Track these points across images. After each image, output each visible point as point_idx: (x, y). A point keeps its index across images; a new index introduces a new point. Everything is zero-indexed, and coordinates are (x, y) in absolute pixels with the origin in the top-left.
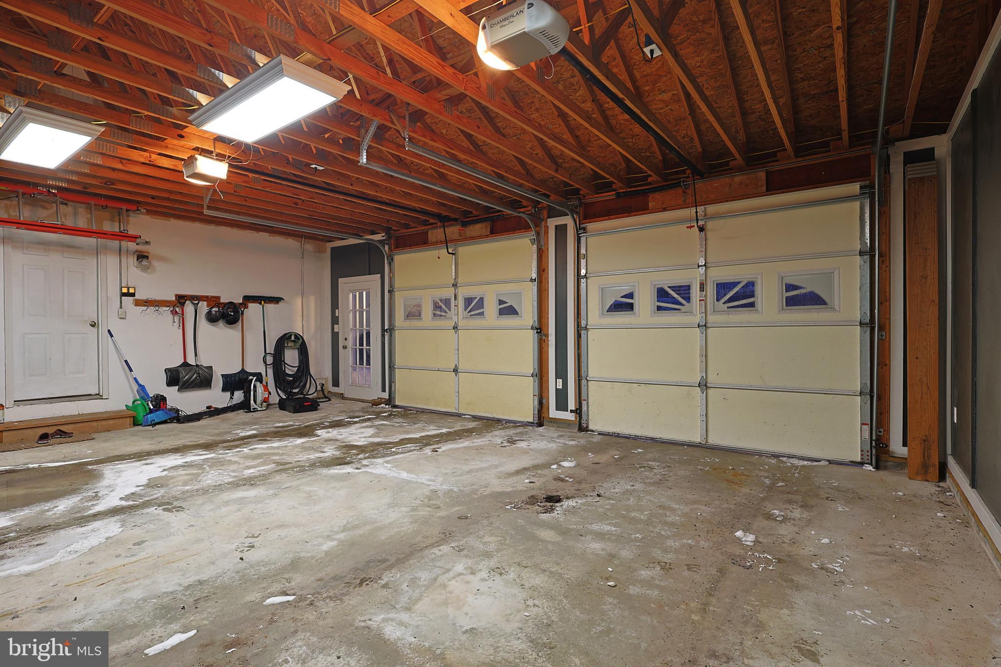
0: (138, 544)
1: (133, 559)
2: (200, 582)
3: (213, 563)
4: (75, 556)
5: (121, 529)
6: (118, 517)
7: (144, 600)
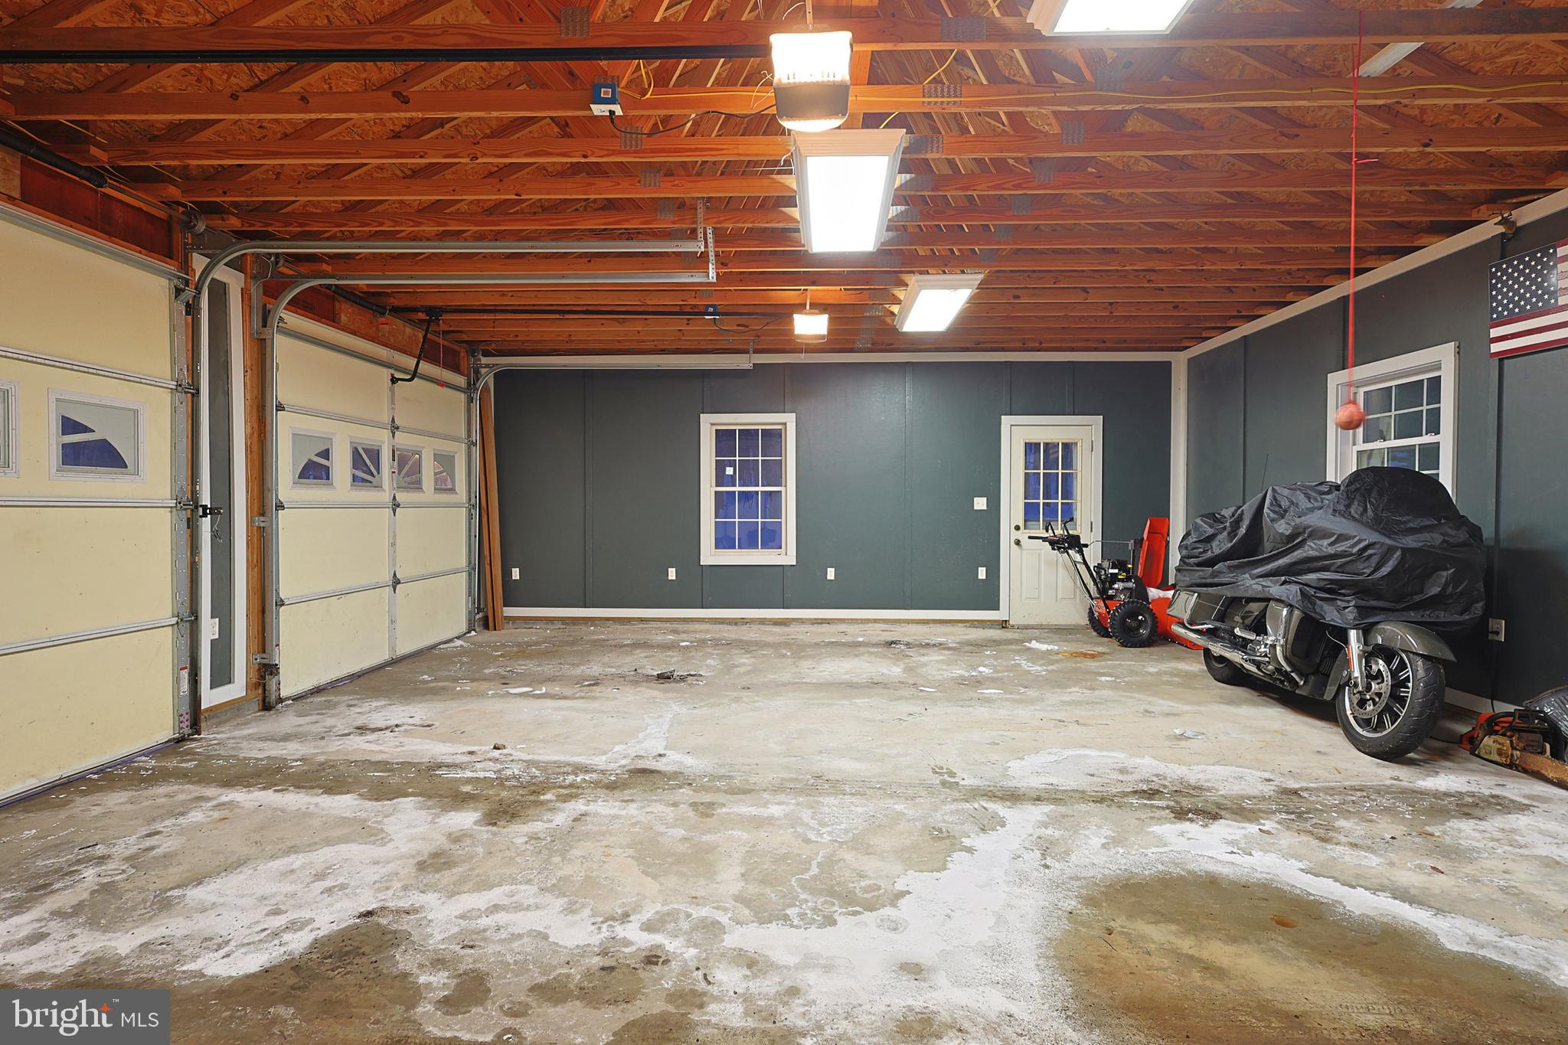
0: (995, 744)
1: (1002, 733)
2: (962, 707)
3: (946, 713)
4: (1050, 750)
5: (1008, 765)
6: (1010, 784)
7: (999, 708)
